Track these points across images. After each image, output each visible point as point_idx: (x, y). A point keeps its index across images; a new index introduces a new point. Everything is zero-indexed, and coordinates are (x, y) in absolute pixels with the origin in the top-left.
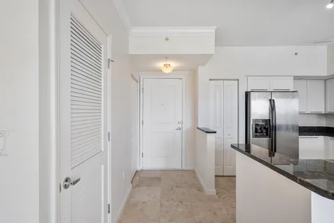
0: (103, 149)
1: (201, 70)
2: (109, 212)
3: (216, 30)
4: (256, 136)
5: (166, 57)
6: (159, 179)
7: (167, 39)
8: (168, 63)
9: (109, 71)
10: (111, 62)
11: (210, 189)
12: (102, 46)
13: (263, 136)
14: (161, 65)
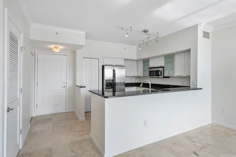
0: (18, 97)
1: (78, 51)
2: (21, 133)
3: (86, 33)
4: (107, 88)
5: (56, 44)
6: (50, 119)
7: (57, 33)
8: (57, 46)
9: (22, 53)
10: (23, 48)
11: (82, 118)
12: (19, 40)
13: (110, 88)
14: (53, 46)
